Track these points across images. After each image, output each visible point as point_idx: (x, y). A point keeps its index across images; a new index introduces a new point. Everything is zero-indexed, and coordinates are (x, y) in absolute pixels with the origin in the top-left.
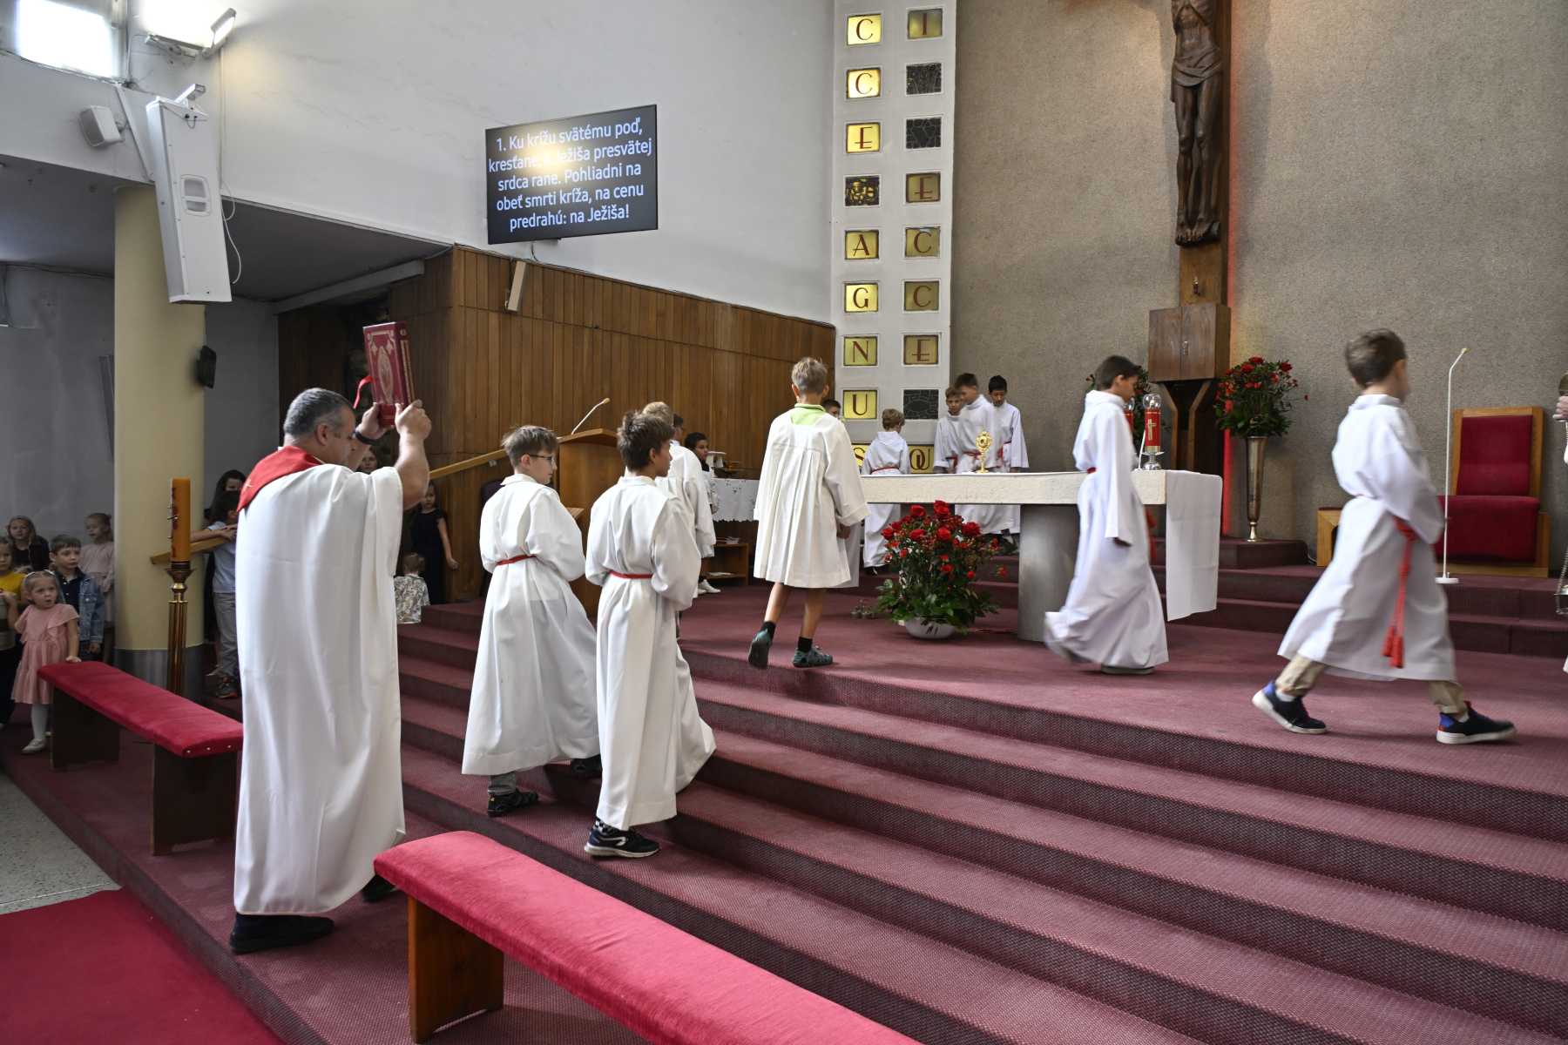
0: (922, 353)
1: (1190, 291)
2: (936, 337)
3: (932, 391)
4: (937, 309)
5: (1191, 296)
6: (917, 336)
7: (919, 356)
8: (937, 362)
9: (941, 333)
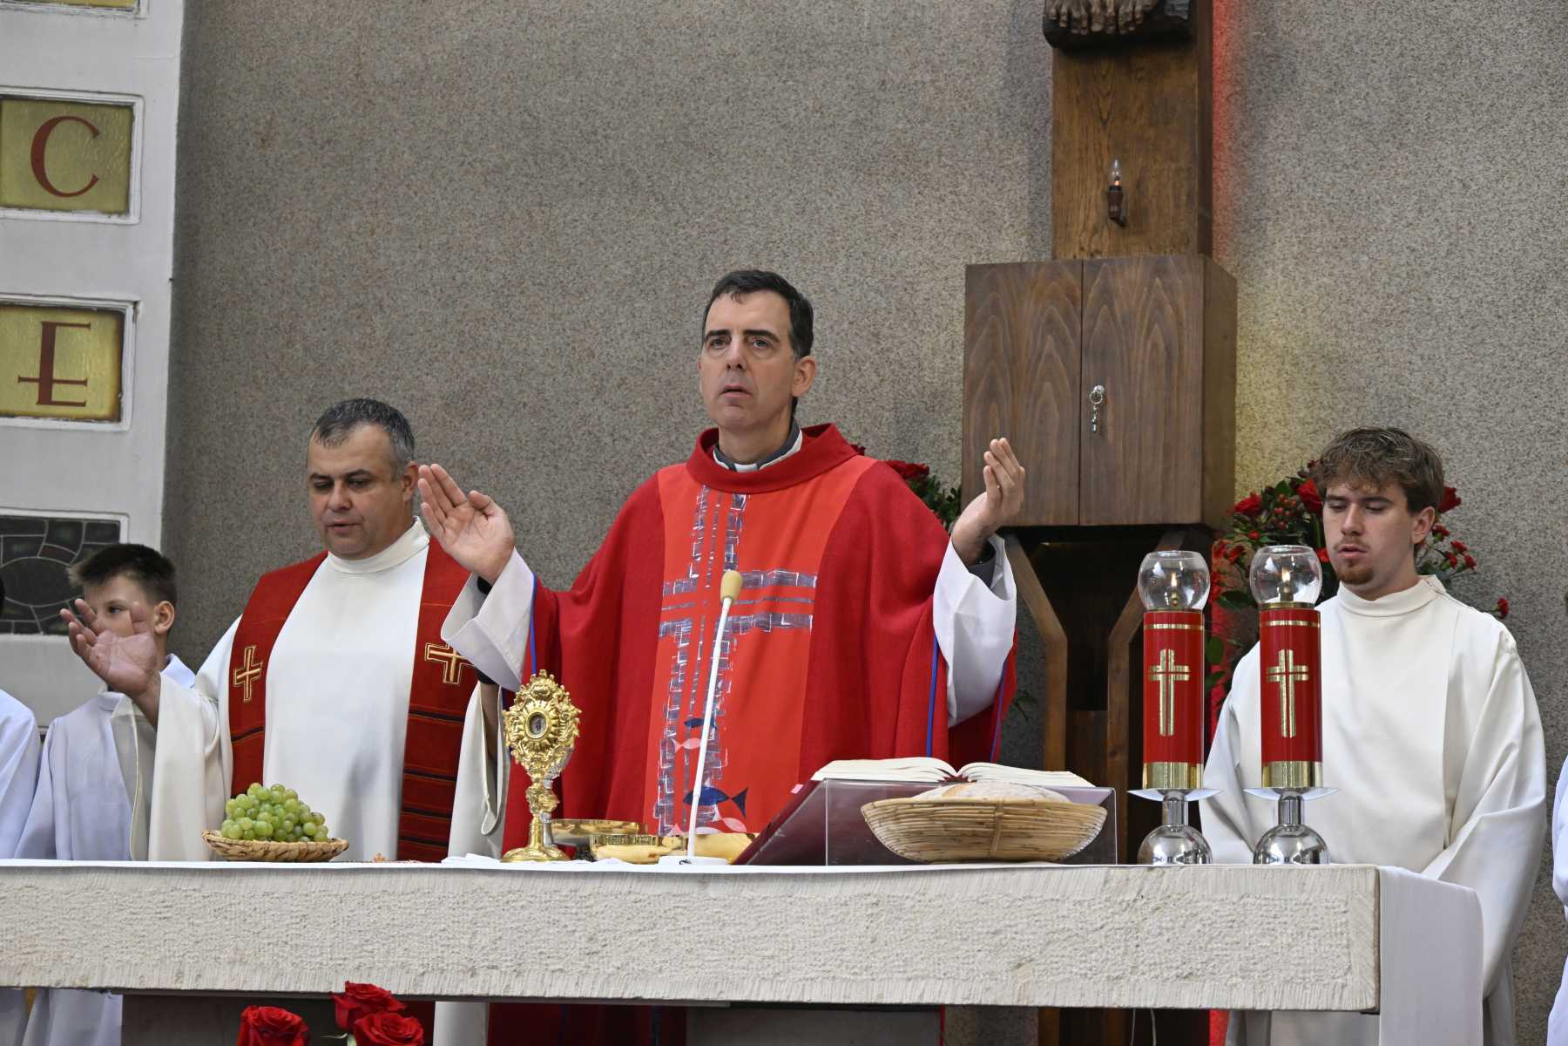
0: (56, 375)
1: (1089, 208)
2: (119, 316)
3: (95, 526)
4: (125, 211)
5: (1095, 230)
6: (36, 308)
7: (46, 382)
8: (116, 416)
9: (135, 304)
